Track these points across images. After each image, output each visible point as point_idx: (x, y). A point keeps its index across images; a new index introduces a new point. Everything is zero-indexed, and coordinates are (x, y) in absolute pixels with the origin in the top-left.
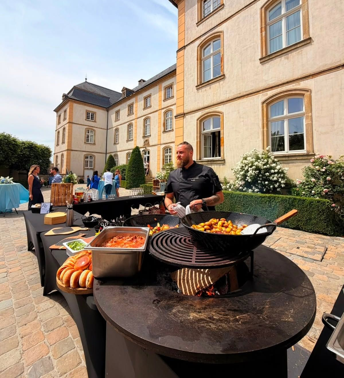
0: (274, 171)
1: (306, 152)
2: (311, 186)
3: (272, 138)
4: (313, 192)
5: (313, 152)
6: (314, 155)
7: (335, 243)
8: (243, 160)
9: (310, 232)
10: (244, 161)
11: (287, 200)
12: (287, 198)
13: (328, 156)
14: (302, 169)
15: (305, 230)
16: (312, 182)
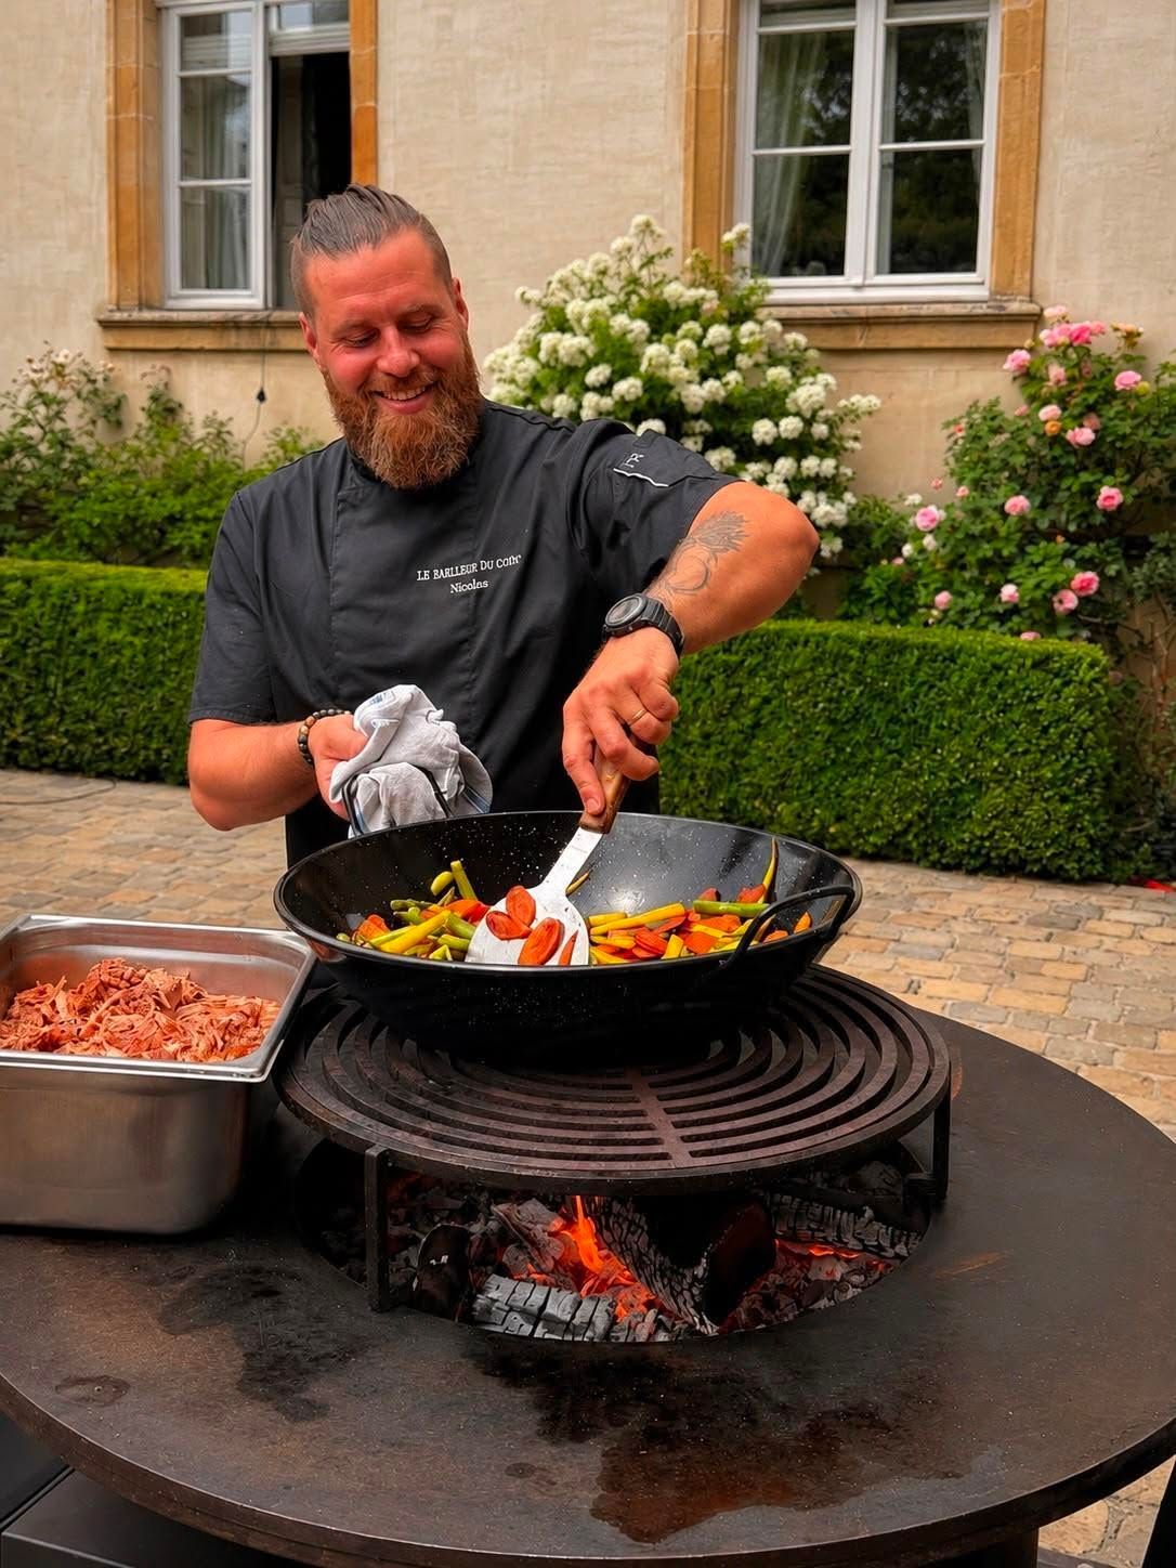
0: (774, 430)
1: (982, 293)
2: (997, 552)
3: (757, 159)
4: (1009, 591)
5: (1031, 298)
6: (1036, 320)
7: (1111, 929)
8: (546, 329)
9: (972, 872)
10: (548, 340)
11: (851, 659)
12: (851, 641)
13: (1116, 329)
14: (947, 425)
15: (939, 861)
16: (1005, 515)
